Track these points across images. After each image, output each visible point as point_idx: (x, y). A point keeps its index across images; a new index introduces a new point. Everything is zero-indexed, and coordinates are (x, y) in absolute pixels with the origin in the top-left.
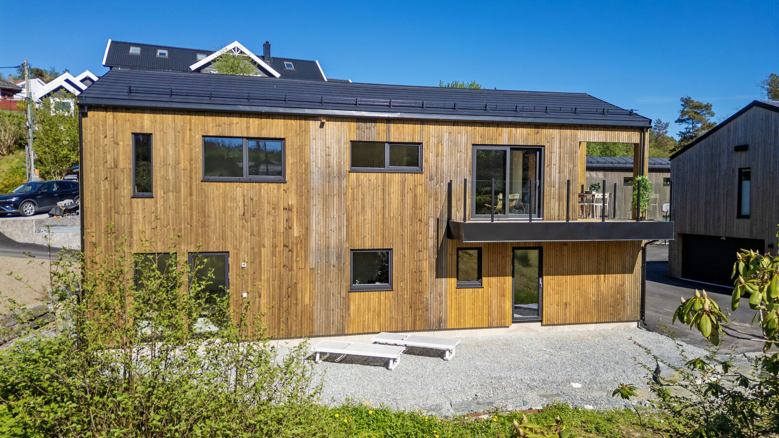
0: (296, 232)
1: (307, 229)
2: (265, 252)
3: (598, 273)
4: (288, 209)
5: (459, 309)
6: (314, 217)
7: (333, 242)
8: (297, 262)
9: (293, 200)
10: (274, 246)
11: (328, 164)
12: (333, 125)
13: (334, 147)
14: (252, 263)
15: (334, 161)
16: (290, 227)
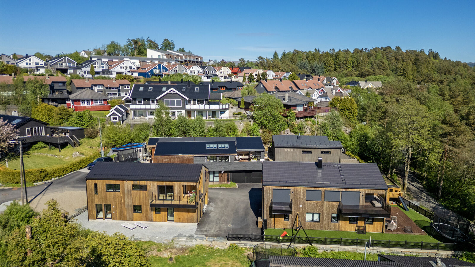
0: (123, 201)
1: (125, 201)
2: (117, 205)
3: (187, 212)
4: (121, 197)
5: (156, 218)
6: (126, 199)
7: (130, 203)
8: (123, 207)
9: (122, 195)
10: (119, 204)
11: (128, 189)
12: (129, 182)
13: (129, 185)
14: (115, 206)
15: (129, 188)
16: (121, 200)
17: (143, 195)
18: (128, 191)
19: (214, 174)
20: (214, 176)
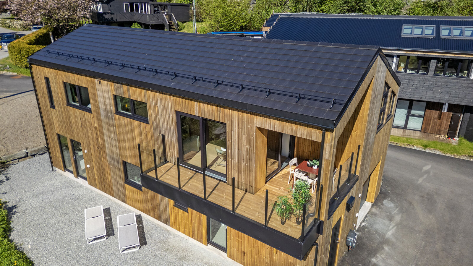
0: (100, 142)
1: (104, 141)
2: (92, 148)
4: (95, 128)
5: (175, 219)
6: (105, 136)
7: (115, 153)
8: (103, 158)
9: (96, 125)
10: (94, 146)
11: (105, 105)
12: (104, 83)
13: (107, 97)
14: (88, 151)
15: (108, 104)
16: (97, 139)
17: (141, 135)
18: (107, 114)
19: (410, 108)
20: (408, 115)
